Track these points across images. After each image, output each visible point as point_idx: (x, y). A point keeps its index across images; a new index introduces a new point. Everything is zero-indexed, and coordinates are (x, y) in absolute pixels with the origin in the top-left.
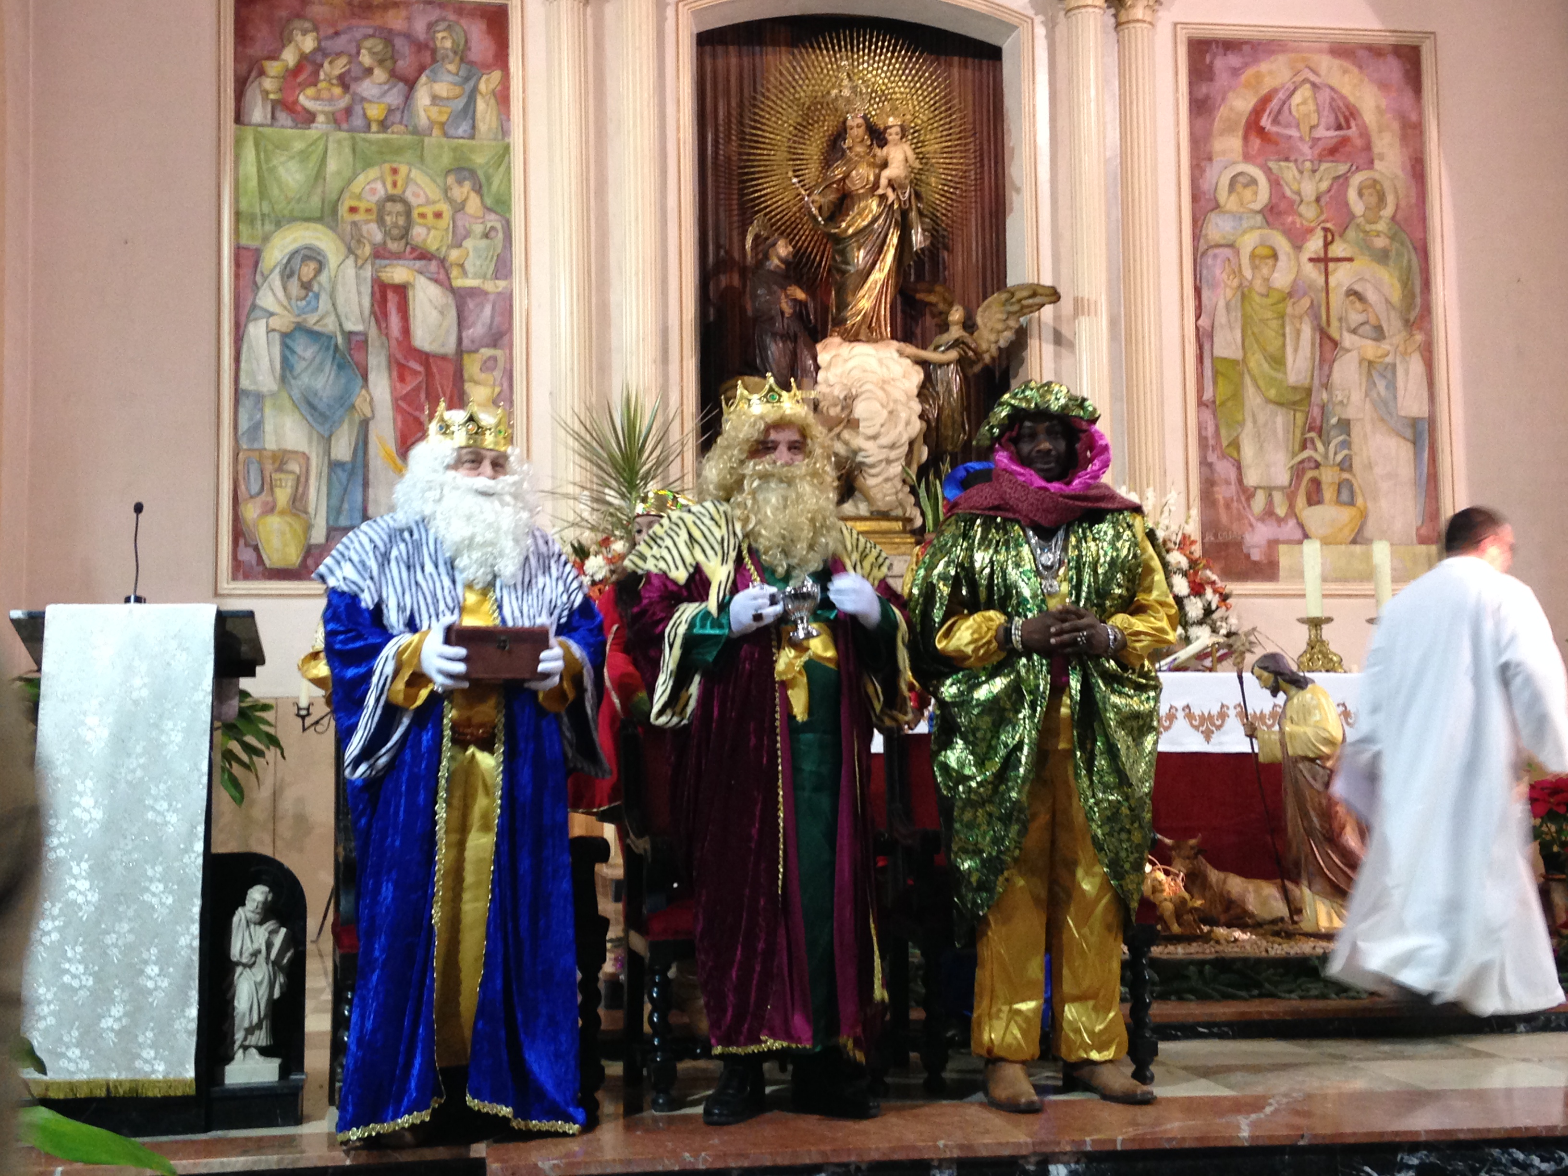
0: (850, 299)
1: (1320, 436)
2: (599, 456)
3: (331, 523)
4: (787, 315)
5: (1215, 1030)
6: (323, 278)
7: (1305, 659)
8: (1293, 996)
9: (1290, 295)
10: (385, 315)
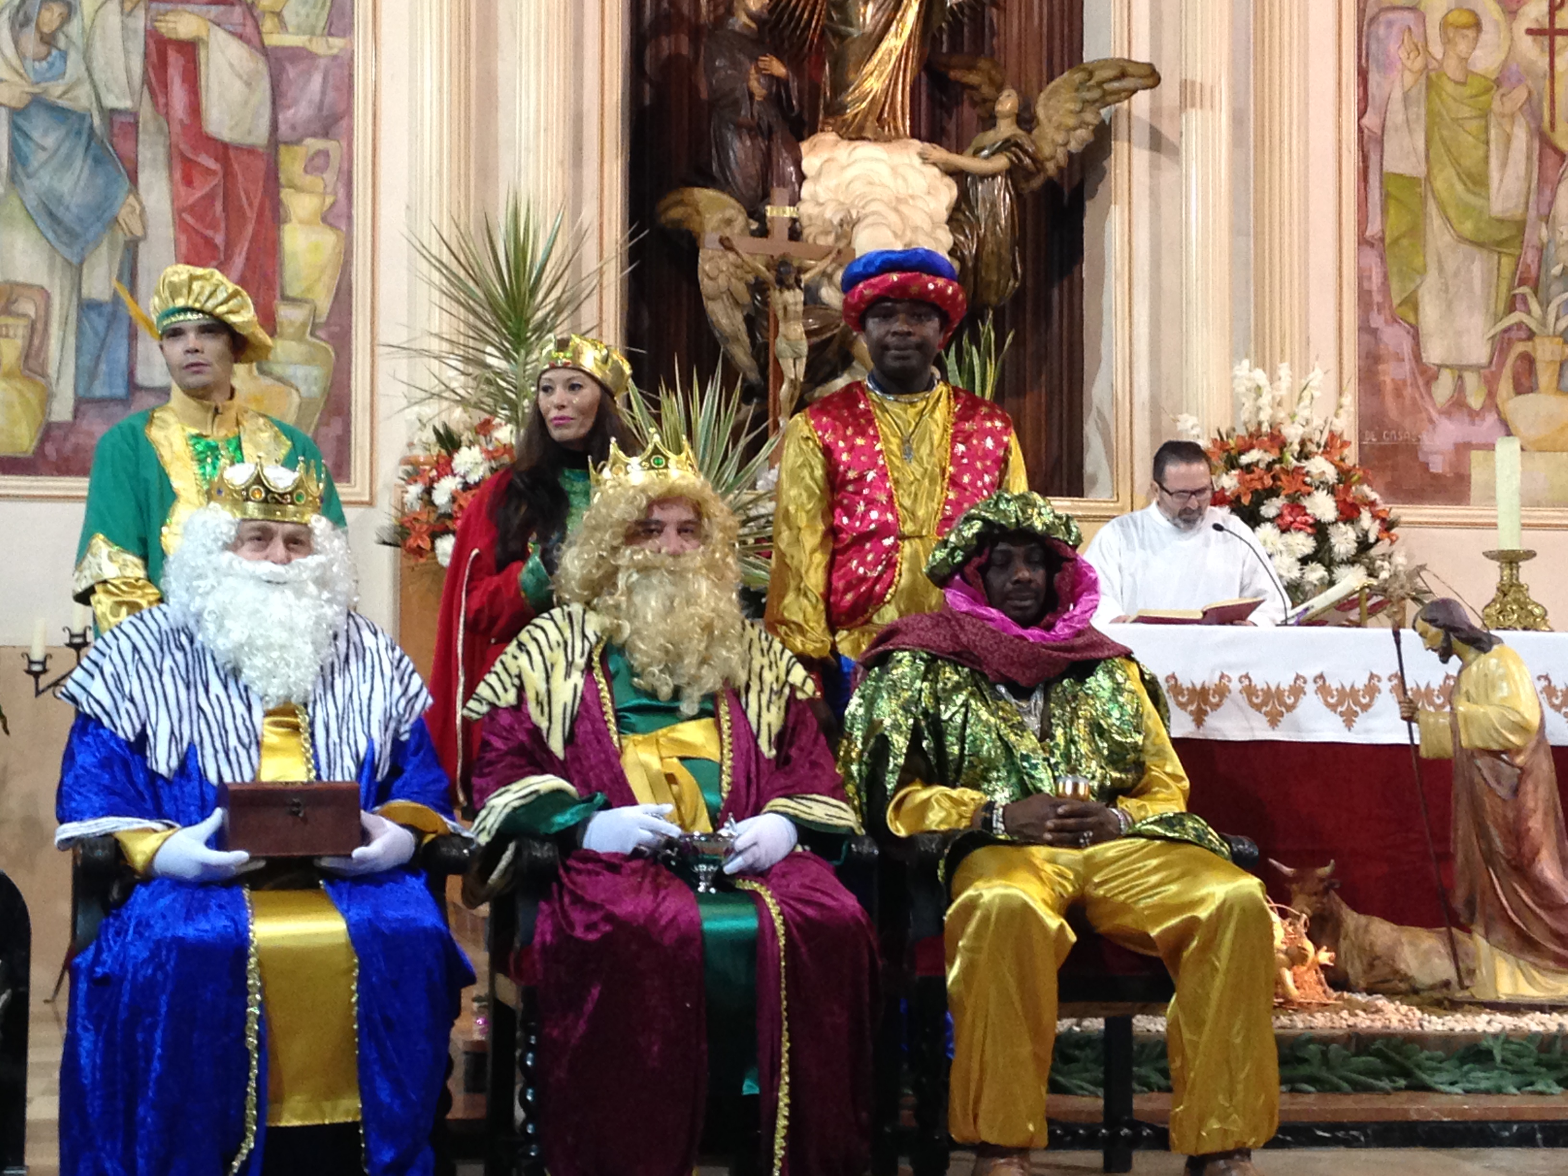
0: (852, 76)
1: (1536, 293)
2: (470, 294)
3: (81, 392)
4: (757, 98)
5: (1340, 1134)
6: (74, 28)
7: (1492, 611)
8: (1456, 1089)
9: (1498, 82)
10: (165, 85)
